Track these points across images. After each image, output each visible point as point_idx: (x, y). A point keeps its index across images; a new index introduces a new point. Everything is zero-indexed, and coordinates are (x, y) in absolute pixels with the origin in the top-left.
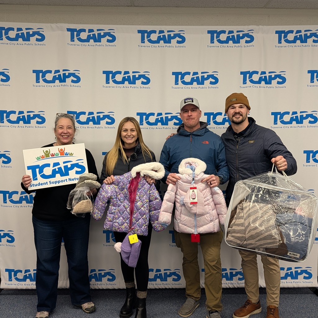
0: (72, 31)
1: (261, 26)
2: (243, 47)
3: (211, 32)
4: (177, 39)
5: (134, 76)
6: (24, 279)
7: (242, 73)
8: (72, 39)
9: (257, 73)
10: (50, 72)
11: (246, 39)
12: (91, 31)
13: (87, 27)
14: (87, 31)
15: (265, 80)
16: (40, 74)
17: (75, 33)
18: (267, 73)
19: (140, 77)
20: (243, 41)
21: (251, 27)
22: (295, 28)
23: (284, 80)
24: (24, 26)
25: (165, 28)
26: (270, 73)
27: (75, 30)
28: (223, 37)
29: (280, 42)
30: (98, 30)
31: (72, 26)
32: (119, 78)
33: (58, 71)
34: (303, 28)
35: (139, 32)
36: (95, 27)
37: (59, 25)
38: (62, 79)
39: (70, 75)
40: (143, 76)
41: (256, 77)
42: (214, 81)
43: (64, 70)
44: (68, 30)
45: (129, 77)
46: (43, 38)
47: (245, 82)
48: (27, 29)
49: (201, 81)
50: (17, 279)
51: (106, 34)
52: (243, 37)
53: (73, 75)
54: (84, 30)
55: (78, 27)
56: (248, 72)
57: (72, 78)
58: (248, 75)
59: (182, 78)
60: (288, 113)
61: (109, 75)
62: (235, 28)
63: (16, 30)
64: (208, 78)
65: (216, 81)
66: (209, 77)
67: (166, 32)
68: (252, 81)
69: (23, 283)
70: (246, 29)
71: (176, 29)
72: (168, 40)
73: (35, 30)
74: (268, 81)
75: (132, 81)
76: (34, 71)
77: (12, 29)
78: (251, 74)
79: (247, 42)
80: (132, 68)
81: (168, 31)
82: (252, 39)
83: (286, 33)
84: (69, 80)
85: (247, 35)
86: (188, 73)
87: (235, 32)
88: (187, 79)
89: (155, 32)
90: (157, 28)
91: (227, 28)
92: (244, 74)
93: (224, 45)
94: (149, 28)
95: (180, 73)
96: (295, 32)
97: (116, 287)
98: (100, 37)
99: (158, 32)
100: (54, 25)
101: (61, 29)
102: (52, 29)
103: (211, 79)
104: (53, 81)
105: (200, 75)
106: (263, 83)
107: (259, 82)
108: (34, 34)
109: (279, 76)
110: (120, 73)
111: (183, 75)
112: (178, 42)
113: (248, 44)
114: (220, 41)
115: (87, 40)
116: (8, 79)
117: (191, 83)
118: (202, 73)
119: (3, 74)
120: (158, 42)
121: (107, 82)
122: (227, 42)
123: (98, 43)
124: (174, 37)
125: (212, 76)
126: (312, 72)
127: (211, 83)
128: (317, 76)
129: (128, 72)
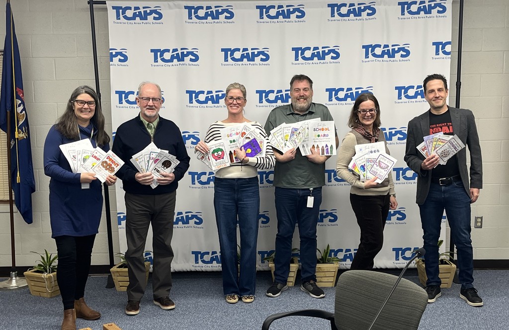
0: (189, 8)
2: (365, 20)
3: (332, 6)
4: (297, 13)
5: (253, 53)
7: (364, 47)
8: (190, 17)
9: (379, 46)
10: (168, 51)
11: (368, 11)
12: (208, 8)
13: (205, 4)
14: (205, 8)
15: (388, 53)
16: (158, 53)
17: (193, 10)
18: (390, 46)
19: (259, 53)
20: (364, 14)
23: (408, 53)
24: (141, 4)
25: (284, 3)
26: (393, 46)
27: (193, 8)
28: (344, 10)
29: (403, 13)
30: (216, 7)
31: (190, 4)
32: (237, 55)
33: (176, 50)
35: (258, 7)
36: (213, 4)
37: (177, 3)
38: (181, 58)
39: (189, 53)
40: (263, 53)
41: (378, 51)
42: (335, 55)
43: (182, 49)
44: (186, 7)
45: (248, 54)
46: (160, 16)
47: (367, 56)
48: (144, 8)
49: (321, 56)
51: (224, 11)
52: (364, 10)
53: (192, 53)
54: (202, 8)
55: (196, 4)
56: (371, 46)
57: (190, 56)
58: (370, 49)
59: (302, 53)
60: (412, 87)
61: (228, 52)
63: (133, 9)
64: (329, 53)
65: (338, 55)
66: (330, 51)
67: (285, 6)
68: (374, 55)
70: (367, 1)
71: (296, 3)
72: (287, 15)
73: (153, 9)
74: (391, 54)
75: (251, 58)
76: (152, 51)
77: (130, 8)
78: (374, 47)
79: (369, 14)
80: (251, 45)
81: (287, 6)
82: (374, 11)
83: (409, 4)
84: (187, 59)
85: (369, 8)
86: (309, 49)
87: (356, 4)
88: (308, 54)
89: (273, 7)
90: (276, 3)
92: (366, 47)
93: (345, 18)
94: (267, 4)
95: (300, 49)
96: (418, 3)
98: (218, 13)
99: (276, 7)
100: (171, 3)
101: (179, 7)
102: (170, 8)
103: (332, 54)
104: (171, 60)
105: (320, 50)
106: (386, 56)
107: (382, 56)
108: (151, 12)
109: (403, 49)
110: (238, 50)
111: (304, 50)
112: (298, 17)
113: (370, 17)
114: (340, 15)
115: (205, 18)
116: (125, 59)
117: (311, 58)
118: (323, 48)
119: (121, 54)
120: (276, 17)
121: (226, 59)
122: (348, 15)
123: (216, 21)
124: (293, 12)
125: (333, 51)
126: (436, 44)
127: (333, 58)
128: (443, 48)
129: (247, 49)
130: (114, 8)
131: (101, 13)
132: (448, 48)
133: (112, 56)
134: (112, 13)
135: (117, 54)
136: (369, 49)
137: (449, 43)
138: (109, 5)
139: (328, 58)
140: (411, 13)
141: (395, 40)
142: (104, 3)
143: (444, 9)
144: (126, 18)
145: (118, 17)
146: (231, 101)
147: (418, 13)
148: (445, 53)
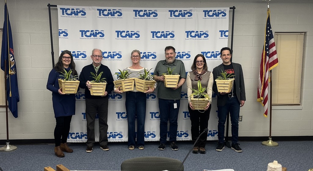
0: (100, 10)
1: (196, 8)
3: (171, 11)
4: (154, 14)
5: (131, 34)
6: (76, 138)
8: (100, 15)
9: (194, 32)
10: (89, 31)
12: (109, 10)
13: (107, 8)
14: (107, 10)
15: (198, 35)
16: (83, 32)
19: (135, 34)
20: (187, 16)
21: (191, 9)
22: (213, 9)
23: (208, 35)
24: (75, 7)
25: (147, 9)
26: (200, 32)
27: (101, 10)
28: (177, 14)
29: (205, 16)
30: (113, 10)
31: (100, 8)
32: (124, 34)
33: (93, 31)
34: (217, 9)
35: (134, 11)
36: (112, 8)
37: (93, 7)
38: (95, 35)
39: (99, 33)
41: (193, 34)
43: (96, 31)
44: (98, 10)
45: (129, 34)
46: (85, 14)
47: (188, 37)
48: (76, 9)
49: (165, 36)
50: (72, 138)
51: (117, 12)
52: (187, 14)
53: (101, 33)
54: (106, 10)
55: (103, 8)
56: (189, 32)
57: (100, 34)
59: (156, 34)
61: (119, 33)
62: (182, 9)
63: (71, 9)
64: (169, 35)
65: (173, 36)
67: (147, 11)
68: (191, 36)
69: (75, 139)
70: (188, 9)
71: (153, 9)
72: (148, 15)
73: (81, 10)
74: (199, 36)
75: (131, 36)
76: (80, 31)
77: (69, 9)
78: (191, 32)
79: (189, 16)
80: (130, 29)
81: (149, 11)
82: (191, 14)
83: (209, 12)
84: (98, 36)
85: (189, 13)
86: (159, 32)
87: (183, 11)
88: (159, 35)
89: (142, 11)
90: (143, 9)
91: (179, 9)
92: (187, 32)
94: (139, 9)
95: (155, 32)
96: (213, 11)
97: (123, 141)
98: (114, 13)
99: (143, 11)
100: (90, 7)
101: (94, 9)
102: (90, 9)
103: (171, 35)
104: (90, 36)
105: (165, 33)
106: (197, 37)
107: (195, 37)
108: (80, 12)
109: (205, 34)
110: (124, 32)
111: (157, 33)
112: (154, 16)
113: (189, 17)
114: (175, 16)
115: (108, 15)
116: (67, 35)
117: (161, 37)
118: (166, 32)
119: (64, 32)
120: (143, 16)
121: (118, 36)
122: (178, 16)
123: (113, 17)
124: (152, 14)
125: (171, 34)
126: (221, 31)
127: (171, 37)
128: (224, 33)
129: (128, 32)
130: (61, 9)
131: (54, 11)
132: (227, 34)
133: (60, 33)
134: (60, 12)
135: (63, 32)
136: (189, 33)
137: (227, 31)
138: (59, 7)
139: (169, 37)
140: (209, 16)
141: (201, 29)
142: (56, 6)
143: (225, 14)
144: (67, 14)
145: (63, 14)
146: (134, 58)
147: (212, 16)
148: (225, 36)
